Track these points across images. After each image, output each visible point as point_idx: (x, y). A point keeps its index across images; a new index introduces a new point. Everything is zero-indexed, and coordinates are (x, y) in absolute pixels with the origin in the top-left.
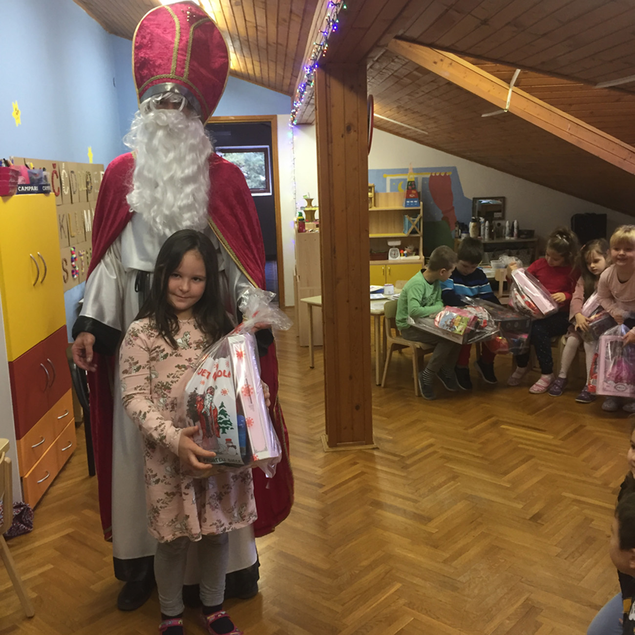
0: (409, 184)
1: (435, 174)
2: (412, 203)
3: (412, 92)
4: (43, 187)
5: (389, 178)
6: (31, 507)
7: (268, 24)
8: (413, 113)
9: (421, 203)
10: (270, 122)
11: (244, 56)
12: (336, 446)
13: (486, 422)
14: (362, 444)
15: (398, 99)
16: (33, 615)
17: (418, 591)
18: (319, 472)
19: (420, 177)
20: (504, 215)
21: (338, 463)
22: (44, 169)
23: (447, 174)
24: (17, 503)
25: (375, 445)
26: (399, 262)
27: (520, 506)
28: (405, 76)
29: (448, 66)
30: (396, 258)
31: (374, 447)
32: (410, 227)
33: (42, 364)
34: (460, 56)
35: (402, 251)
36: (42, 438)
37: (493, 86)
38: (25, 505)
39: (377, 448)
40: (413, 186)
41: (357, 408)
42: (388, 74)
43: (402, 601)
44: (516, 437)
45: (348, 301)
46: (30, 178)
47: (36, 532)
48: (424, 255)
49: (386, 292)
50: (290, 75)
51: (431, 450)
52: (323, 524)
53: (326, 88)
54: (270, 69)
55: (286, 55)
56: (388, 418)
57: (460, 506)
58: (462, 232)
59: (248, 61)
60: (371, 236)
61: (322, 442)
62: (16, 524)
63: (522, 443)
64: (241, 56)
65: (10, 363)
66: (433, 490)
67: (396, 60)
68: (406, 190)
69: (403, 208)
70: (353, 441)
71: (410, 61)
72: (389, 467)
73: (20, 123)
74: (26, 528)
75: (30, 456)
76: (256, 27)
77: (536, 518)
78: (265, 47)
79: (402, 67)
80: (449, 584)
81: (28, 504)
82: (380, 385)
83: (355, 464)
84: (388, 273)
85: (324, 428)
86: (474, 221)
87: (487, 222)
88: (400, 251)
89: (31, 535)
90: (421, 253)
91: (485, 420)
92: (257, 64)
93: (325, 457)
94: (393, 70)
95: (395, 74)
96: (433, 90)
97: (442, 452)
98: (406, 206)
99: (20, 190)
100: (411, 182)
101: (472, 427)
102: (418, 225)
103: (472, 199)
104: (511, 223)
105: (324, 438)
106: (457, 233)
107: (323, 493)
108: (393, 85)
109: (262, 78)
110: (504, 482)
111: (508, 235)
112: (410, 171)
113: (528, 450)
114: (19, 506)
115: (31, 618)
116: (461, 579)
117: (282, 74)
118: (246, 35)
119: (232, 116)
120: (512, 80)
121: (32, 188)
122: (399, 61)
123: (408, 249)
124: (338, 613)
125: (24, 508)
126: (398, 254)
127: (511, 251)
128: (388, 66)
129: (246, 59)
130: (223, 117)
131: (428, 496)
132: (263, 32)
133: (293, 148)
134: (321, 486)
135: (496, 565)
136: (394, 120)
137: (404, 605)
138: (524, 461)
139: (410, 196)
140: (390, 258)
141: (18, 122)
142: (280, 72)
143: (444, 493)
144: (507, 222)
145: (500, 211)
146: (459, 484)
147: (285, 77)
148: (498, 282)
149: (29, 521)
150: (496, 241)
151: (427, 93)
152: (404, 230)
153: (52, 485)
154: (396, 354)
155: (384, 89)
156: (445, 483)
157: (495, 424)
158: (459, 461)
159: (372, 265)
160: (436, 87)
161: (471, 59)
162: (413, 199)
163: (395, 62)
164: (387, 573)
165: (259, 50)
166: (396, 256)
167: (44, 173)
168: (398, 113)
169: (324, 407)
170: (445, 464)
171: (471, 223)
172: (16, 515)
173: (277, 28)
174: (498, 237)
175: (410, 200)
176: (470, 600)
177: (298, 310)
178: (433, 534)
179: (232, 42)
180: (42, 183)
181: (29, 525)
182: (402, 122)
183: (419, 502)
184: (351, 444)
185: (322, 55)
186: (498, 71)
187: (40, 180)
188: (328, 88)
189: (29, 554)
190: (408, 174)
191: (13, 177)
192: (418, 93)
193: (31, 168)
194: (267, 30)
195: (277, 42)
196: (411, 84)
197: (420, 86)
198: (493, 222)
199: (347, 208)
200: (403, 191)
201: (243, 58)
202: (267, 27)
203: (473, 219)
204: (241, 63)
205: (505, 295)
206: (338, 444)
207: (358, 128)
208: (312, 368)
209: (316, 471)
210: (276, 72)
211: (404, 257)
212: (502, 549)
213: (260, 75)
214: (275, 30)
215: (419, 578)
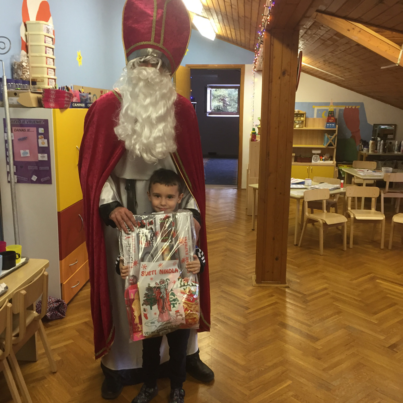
0: (330, 112)
1: (348, 107)
2: (330, 126)
3: (333, 50)
4: (88, 104)
5: (316, 109)
6: (66, 302)
7: (239, 4)
8: (334, 65)
9: (337, 126)
10: (240, 69)
11: (225, 25)
12: (261, 283)
13: (365, 277)
14: (278, 283)
15: (324, 55)
16: (56, 371)
17: (303, 388)
18: (247, 298)
19: (338, 108)
20: (394, 136)
21: (260, 294)
22: (90, 94)
23: (357, 108)
24: (57, 299)
25: (287, 285)
26: (318, 164)
27: (382, 338)
28: (328, 40)
29: (358, 33)
30: (317, 162)
31: (287, 286)
32: (328, 141)
33: (79, 215)
34: (367, 26)
35: (321, 157)
36: (76, 261)
37: (389, 47)
38: (62, 301)
39: (288, 287)
40: (332, 115)
41: (277, 259)
42: (317, 38)
43: (291, 393)
44: (386, 289)
45: (275, 188)
46: (81, 98)
47: (67, 318)
48: (336, 161)
49: (306, 184)
50: (254, 38)
51: (325, 292)
52: (245, 334)
53: (271, 46)
54: (241, 34)
55: (251, 24)
56: (299, 267)
57: (340, 332)
58: (364, 147)
59: (227, 28)
60: (294, 146)
61: (252, 279)
62: (55, 312)
63: (390, 294)
64: (223, 25)
65: (59, 213)
66: (323, 319)
67: (322, 28)
68: (327, 117)
69: (324, 129)
70: (272, 281)
71: (332, 28)
72: (294, 300)
73: (81, 65)
74: (61, 315)
75: (67, 272)
76: (231, 6)
77: (393, 347)
78: (237, 19)
79: (325, 33)
80: (325, 386)
81: (64, 301)
82: (297, 245)
83: (272, 296)
84: (310, 171)
85: (255, 270)
86: (373, 140)
87: (382, 141)
88: (320, 157)
89: (63, 320)
90: (334, 159)
91: (365, 275)
92: (233, 30)
93: (253, 290)
94: (320, 35)
95: (321, 38)
96: (348, 49)
97: (332, 294)
98: (326, 128)
99: (73, 106)
100: (331, 111)
101: (356, 279)
102: (334, 140)
103: (373, 125)
104: (399, 143)
105: (254, 277)
106: (360, 147)
107: (248, 313)
108: (321, 45)
109: (236, 39)
110: (374, 319)
111: (396, 151)
112: (331, 104)
113: (394, 299)
114: (58, 301)
115: (55, 373)
116: (334, 383)
117: (249, 37)
118: (225, 12)
119: (217, 65)
121: (81, 105)
122: (324, 29)
123: (325, 156)
124: (246, 395)
125: (61, 303)
126: (318, 159)
127: (398, 161)
128: (317, 32)
129: (226, 27)
130: (210, 65)
131: (318, 323)
132: (235, 9)
133: (254, 87)
134: (247, 308)
135: (360, 376)
136: (322, 69)
137: (292, 396)
138: (390, 306)
139: (330, 121)
140: (313, 161)
141: (80, 64)
142: (248, 36)
143: (329, 323)
144: (397, 142)
145: (392, 134)
146: (341, 317)
147: (251, 39)
148: (386, 182)
149: (63, 311)
150: (387, 154)
151: (343, 51)
152: (324, 143)
153: (81, 290)
154: (310, 225)
155: (315, 48)
156: (331, 316)
157: (373, 279)
158: (344, 302)
159: (293, 165)
160: (350, 47)
161: (375, 28)
162: (332, 123)
163: (321, 29)
164: (283, 373)
165: (233, 21)
166: (317, 160)
167: (89, 96)
168: (324, 65)
169: (255, 257)
170: (334, 303)
171: (371, 141)
172: (56, 307)
173: (244, 6)
174: (389, 151)
175: (329, 124)
176: (338, 398)
177: (248, 192)
178: (318, 349)
179: (217, 16)
180: (88, 102)
181: (63, 314)
182: (327, 71)
183: (312, 326)
184: (271, 283)
185: (267, 23)
186: (394, 37)
187: (86, 100)
188: (272, 46)
189: (61, 332)
190: (330, 106)
191: (67, 97)
192: (337, 51)
193: (82, 92)
194: (238, 8)
195: (245, 15)
196: (332, 45)
197: (339, 46)
198: (387, 141)
199: (279, 127)
200: (325, 117)
201: (224, 26)
202: (238, 6)
203: (373, 139)
204: (223, 30)
205: (389, 191)
206: (262, 282)
207: (290, 73)
208: (253, 230)
209: (246, 298)
210: (245, 36)
211: (323, 161)
212: (365, 366)
213: (235, 38)
214: (243, 7)
215: (304, 379)
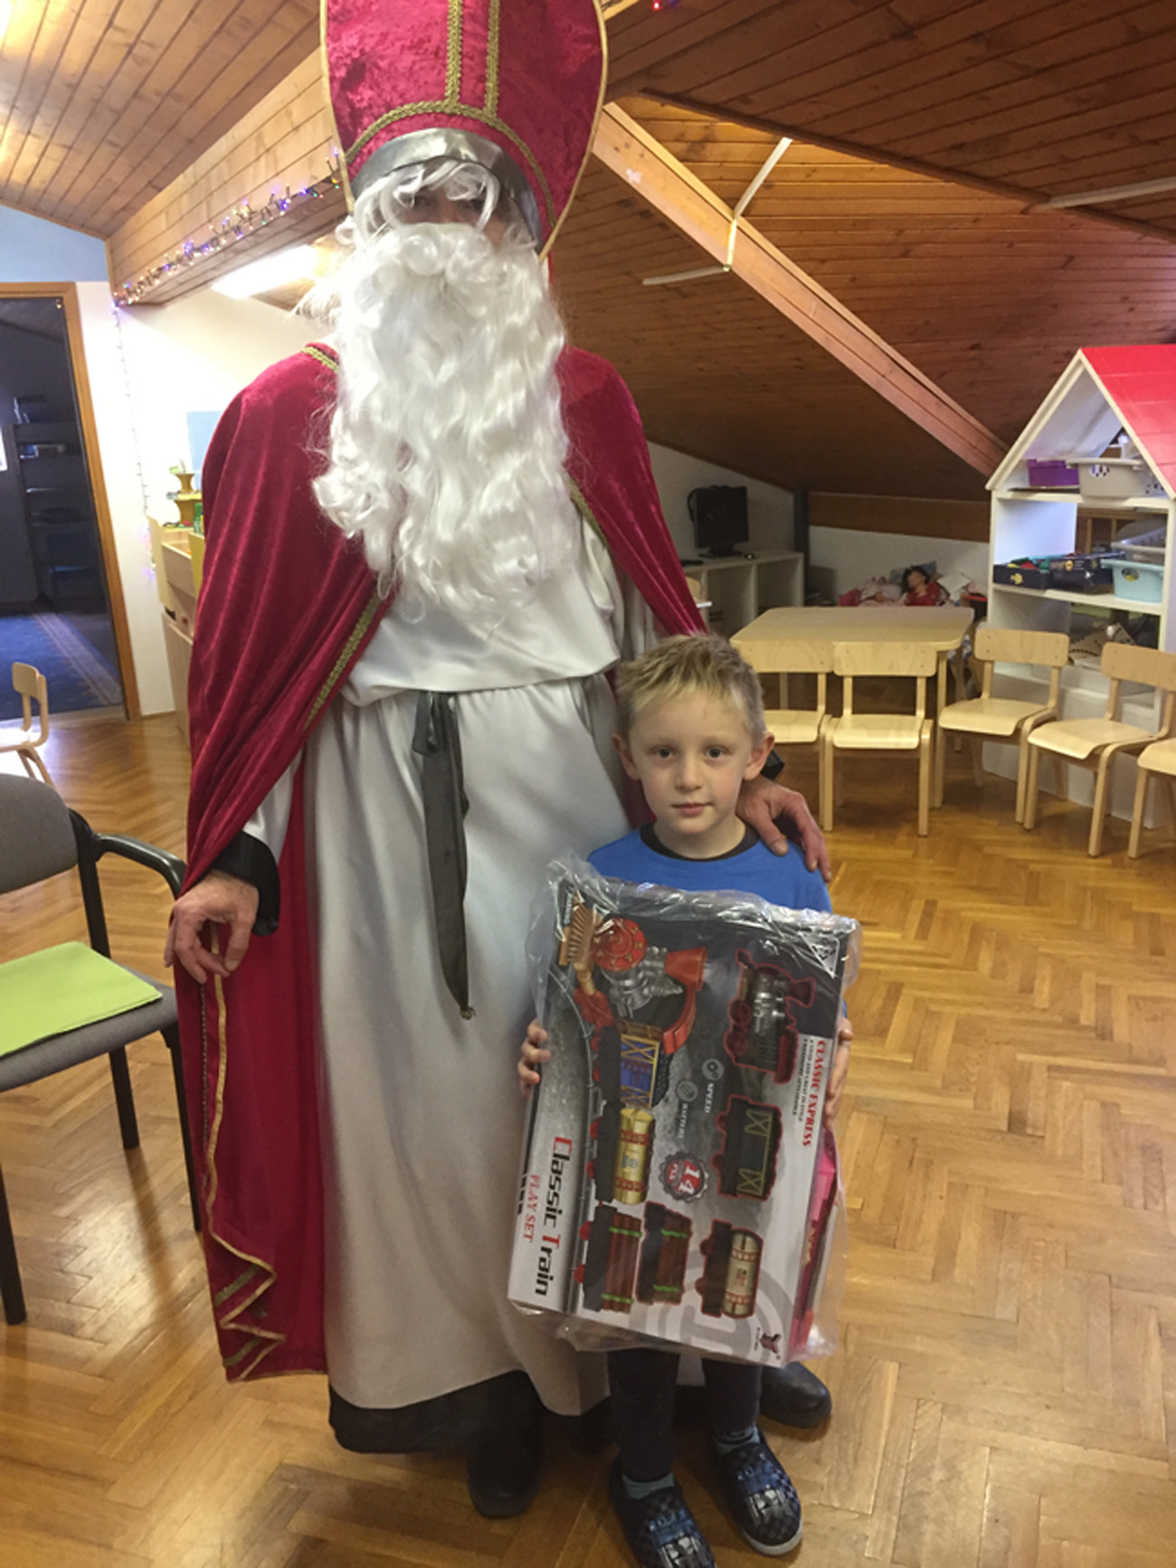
7: (180, 39)
10: (63, 298)
29: (638, 161)
50: (143, 184)
54: (89, 166)
55: (172, 128)
57: (859, 1128)
77: (1018, 1124)
78: (119, 105)
109: (46, 191)
110: (895, 1052)
117: (119, 181)
120: (740, 203)
132: (143, 62)
142: (117, 175)
147: (122, 189)
173: (203, 49)
194: (162, 55)
195: (173, 88)
202: (169, 46)
210: (103, 176)
213: (45, 184)
